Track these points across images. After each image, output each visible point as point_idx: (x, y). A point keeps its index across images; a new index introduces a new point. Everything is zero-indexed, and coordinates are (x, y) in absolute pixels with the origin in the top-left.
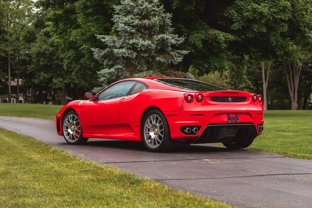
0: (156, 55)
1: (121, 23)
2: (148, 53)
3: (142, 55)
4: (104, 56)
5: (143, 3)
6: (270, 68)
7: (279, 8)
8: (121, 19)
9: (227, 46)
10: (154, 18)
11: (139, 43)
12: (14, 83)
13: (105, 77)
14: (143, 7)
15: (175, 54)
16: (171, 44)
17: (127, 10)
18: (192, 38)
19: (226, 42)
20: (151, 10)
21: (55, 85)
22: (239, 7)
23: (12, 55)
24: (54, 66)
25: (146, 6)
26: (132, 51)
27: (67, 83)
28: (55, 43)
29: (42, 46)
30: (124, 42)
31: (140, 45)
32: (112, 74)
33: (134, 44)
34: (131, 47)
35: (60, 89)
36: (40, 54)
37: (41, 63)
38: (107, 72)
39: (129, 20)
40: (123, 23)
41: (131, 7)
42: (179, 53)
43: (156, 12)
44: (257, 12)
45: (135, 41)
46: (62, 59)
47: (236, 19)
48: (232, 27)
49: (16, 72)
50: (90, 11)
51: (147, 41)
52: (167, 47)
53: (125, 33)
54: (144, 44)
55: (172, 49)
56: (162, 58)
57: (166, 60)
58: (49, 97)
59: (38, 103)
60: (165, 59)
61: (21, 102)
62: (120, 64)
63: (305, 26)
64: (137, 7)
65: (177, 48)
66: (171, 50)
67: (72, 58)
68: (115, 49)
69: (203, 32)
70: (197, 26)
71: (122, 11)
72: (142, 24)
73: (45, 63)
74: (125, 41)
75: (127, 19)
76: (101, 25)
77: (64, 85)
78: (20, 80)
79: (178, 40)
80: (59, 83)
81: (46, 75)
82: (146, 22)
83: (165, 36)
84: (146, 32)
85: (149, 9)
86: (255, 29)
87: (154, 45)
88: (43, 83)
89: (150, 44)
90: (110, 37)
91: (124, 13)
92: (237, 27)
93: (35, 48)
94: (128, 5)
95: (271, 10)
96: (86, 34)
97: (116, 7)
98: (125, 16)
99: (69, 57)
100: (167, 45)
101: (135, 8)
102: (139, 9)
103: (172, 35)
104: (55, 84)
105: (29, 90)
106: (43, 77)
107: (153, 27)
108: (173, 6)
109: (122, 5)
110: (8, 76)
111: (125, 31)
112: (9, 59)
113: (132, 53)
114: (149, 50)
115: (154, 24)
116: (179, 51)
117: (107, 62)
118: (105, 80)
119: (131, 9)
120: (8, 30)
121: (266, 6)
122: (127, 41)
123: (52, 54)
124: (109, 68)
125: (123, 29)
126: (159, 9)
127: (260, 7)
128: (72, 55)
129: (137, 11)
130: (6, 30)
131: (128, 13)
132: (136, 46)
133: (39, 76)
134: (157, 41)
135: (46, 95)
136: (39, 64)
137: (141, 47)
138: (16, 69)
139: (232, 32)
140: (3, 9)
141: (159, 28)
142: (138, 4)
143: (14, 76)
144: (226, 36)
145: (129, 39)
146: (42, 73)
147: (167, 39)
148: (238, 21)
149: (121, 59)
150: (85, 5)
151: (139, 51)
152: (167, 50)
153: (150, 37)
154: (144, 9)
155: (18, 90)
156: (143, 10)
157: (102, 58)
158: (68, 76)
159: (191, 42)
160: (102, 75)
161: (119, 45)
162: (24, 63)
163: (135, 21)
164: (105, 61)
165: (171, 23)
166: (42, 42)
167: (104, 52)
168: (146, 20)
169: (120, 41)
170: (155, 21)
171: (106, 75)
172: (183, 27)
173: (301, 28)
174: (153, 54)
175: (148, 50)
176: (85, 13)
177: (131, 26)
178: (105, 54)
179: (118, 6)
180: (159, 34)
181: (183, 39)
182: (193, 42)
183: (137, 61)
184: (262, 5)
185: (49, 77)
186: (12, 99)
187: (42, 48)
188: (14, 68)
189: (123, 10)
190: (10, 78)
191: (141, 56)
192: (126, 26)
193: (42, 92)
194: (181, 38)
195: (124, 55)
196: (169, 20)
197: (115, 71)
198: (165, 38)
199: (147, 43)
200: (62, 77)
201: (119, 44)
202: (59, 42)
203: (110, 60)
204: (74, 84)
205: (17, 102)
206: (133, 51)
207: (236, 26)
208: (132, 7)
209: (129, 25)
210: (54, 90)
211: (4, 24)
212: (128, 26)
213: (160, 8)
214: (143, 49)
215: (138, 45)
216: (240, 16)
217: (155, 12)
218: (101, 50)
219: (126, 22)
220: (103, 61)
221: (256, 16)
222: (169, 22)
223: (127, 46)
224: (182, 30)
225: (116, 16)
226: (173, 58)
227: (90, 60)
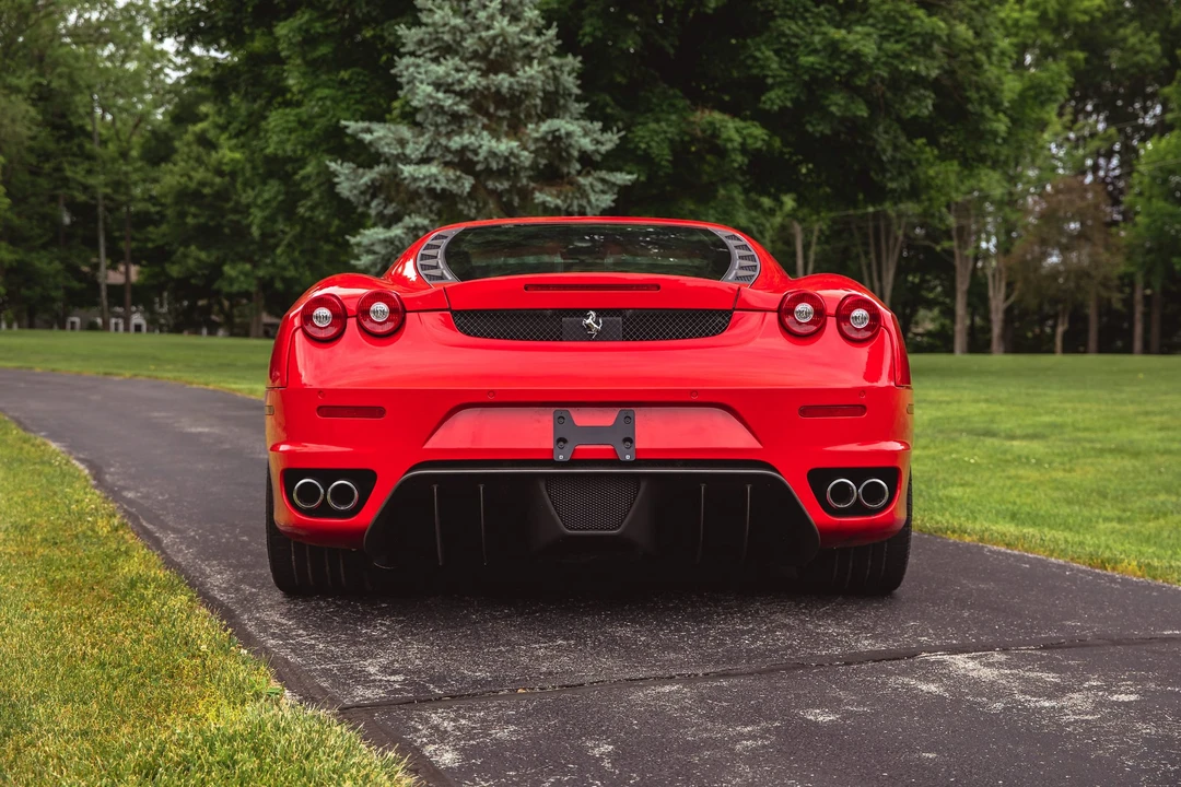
0: (532, 185)
1: (422, 82)
2: (508, 180)
3: (490, 184)
4: (369, 187)
5: (492, 20)
6: (819, 238)
7: (910, 40)
8: (422, 70)
9: (746, 161)
10: (527, 68)
11: (480, 146)
12: (116, 278)
13: (374, 253)
14: (491, 32)
15: (592, 185)
16: (580, 151)
17: (440, 44)
18: (641, 133)
19: (744, 149)
20: (517, 42)
21: (231, 285)
22: (784, 40)
23: (106, 197)
24: (227, 230)
25: (502, 29)
26: (458, 173)
27: (263, 277)
28: (226, 164)
29: (193, 174)
30: (432, 142)
31: (483, 153)
32: (397, 243)
33: (464, 148)
34: (456, 160)
35: (247, 295)
36: (188, 196)
37: (190, 220)
38: (382, 237)
39: (448, 75)
40: (428, 84)
41: (454, 34)
42: (603, 181)
43: (532, 48)
44: (845, 52)
45: (466, 139)
46: (248, 206)
47: (774, 77)
48: (765, 102)
49: (123, 245)
50: (323, 50)
51: (504, 140)
52: (568, 160)
53: (437, 114)
54: (497, 151)
55: (583, 166)
56: (551, 195)
57: (564, 201)
58: (217, 315)
59: (186, 333)
60: (562, 197)
61: (138, 328)
62: (420, 213)
63: (981, 101)
64: (472, 34)
65: (597, 166)
66: (579, 173)
67: (274, 204)
68: (405, 165)
69: (674, 117)
70: (655, 100)
71: (425, 46)
72: (487, 88)
73: (202, 220)
74: (435, 139)
75: (440, 70)
76: (358, 96)
77: (255, 282)
78: (134, 269)
79: (598, 142)
80: (242, 278)
81: (203, 255)
82: (503, 79)
83: (563, 125)
84: (501, 113)
85: (510, 40)
86: (833, 109)
87: (526, 153)
88: (194, 275)
89: (516, 151)
90: (389, 129)
91: (431, 51)
92: (778, 101)
93: (170, 178)
94: (445, 25)
95: (887, 46)
96: (314, 125)
97: (407, 32)
98: (436, 60)
99: (266, 202)
100: (569, 154)
101: (467, 36)
102: (480, 38)
103: (582, 123)
104: (231, 281)
105: (160, 296)
106: (198, 260)
107: (523, 96)
108: (584, 35)
109: (426, 25)
110: (98, 256)
111: (435, 108)
112: (101, 209)
113: (459, 178)
114: (512, 168)
115: (525, 88)
116: (604, 174)
117: (381, 208)
118: (374, 264)
119: (454, 41)
120: (94, 128)
121: (869, 35)
122: (443, 141)
123: (222, 195)
124: (388, 226)
125: (431, 102)
126: (543, 38)
127: (851, 37)
128: (275, 198)
129: (472, 45)
130: (89, 128)
131: (445, 51)
132: (470, 155)
133: (185, 256)
134: (536, 140)
135: (207, 310)
136: (186, 224)
137: (486, 159)
138: (122, 238)
139: (764, 118)
140: (77, 65)
141: (542, 99)
142: (476, 22)
143: (116, 257)
144: (744, 128)
145: (449, 135)
146: (193, 248)
147: (569, 134)
148: (780, 84)
149: (425, 198)
150: (307, 31)
151: (481, 171)
152: (565, 170)
153: (515, 129)
154: (494, 38)
155: (128, 297)
156: (490, 43)
157: (362, 193)
158: (267, 257)
159: (637, 148)
160: (365, 246)
161: (417, 153)
162: (143, 220)
163: (466, 78)
164: (374, 204)
165: (579, 87)
166: (192, 163)
167: (368, 177)
168: (501, 76)
169: (421, 139)
170: (531, 77)
171: (377, 248)
172: (612, 103)
173: (970, 107)
174: (524, 181)
175: (508, 169)
176: (310, 56)
177: (454, 92)
178: (373, 181)
179: (413, 30)
180: (541, 118)
181: (615, 138)
182: (643, 146)
183: (474, 204)
184: (857, 33)
185: (213, 259)
186: (113, 321)
187: (190, 178)
188: (117, 234)
189: (430, 43)
190: (104, 262)
191: (485, 188)
192: (438, 91)
193: (196, 303)
194: (608, 135)
195: (434, 185)
196: (571, 79)
197: (406, 234)
198: (563, 131)
199: (505, 146)
200: (249, 260)
201: (417, 150)
202: (238, 161)
203: (388, 201)
204: (284, 280)
205: (127, 329)
206: (463, 171)
207: (774, 99)
208: (458, 34)
209: (448, 90)
210: (230, 296)
211: (82, 110)
212: (445, 92)
213: (547, 38)
214: (494, 166)
215: (477, 154)
216: (785, 69)
217: (530, 50)
218: (361, 171)
219: (438, 78)
220: (367, 204)
221: (841, 67)
222: (571, 85)
223: (443, 156)
224: (609, 110)
225: (407, 60)
226: (587, 197)
227: (328, 205)
